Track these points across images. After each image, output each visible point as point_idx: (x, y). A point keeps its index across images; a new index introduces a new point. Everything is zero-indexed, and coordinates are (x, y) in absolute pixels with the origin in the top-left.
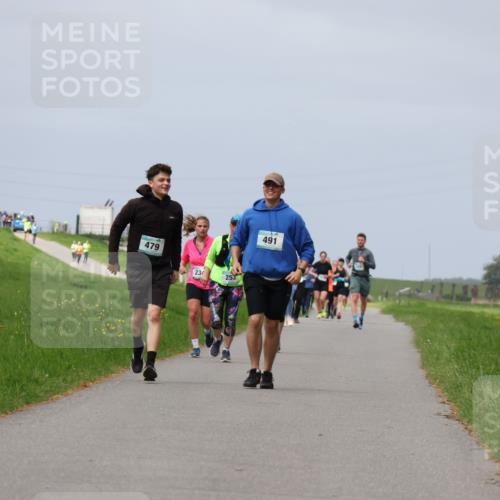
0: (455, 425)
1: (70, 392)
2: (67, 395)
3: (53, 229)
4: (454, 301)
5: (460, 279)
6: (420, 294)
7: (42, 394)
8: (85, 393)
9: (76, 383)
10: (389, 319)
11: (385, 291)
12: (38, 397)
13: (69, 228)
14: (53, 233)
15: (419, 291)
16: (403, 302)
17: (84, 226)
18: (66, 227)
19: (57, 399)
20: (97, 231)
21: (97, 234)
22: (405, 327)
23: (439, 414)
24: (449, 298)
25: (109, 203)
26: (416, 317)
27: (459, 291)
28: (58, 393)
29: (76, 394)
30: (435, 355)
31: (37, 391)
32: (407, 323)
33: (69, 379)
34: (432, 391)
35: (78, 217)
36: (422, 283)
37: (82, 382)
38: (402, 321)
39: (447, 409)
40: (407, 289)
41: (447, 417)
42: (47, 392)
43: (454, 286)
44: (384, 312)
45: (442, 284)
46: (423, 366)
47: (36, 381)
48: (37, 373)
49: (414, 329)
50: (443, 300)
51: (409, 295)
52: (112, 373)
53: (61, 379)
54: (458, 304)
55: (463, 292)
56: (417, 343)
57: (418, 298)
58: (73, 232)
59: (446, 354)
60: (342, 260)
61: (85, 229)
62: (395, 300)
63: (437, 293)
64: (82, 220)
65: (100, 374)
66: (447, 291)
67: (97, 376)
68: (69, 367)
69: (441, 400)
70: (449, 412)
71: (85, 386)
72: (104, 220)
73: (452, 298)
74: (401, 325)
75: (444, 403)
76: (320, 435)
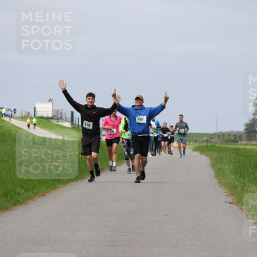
0: (235, 207)
1: (36, 198)
2: (35, 200)
3: (22, 115)
4: (230, 143)
5: (233, 131)
6: (213, 140)
7: (22, 200)
8: (43, 199)
9: (39, 194)
10: (197, 154)
11: (194, 139)
12: (19, 202)
13: (30, 113)
14: (23, 117)
15: (212, 139)
16: (204, 144)
17: (38, 113)
18: (29, 113)
19: (29, 202)
20: (45, 115)
21: (45, 116)
22: (206, 158)
23: (226, 202)
24: (227, 141)
25: (50, 100)
26: (211, 152)
27: (232, 138)
28: (29, 199)
29: (39, 200)
30: (222, 171)
31: (19, 199)
32: (207, 155)
33: (35, 192)
34: (222, 190)
35: (35, 108)
36: (213, 134)
37: (41, 193)
38: (204, 155)
39: (230, 199)
40: (205, 138)
41: (230, 203)
42: (24, 199)
43: (229, 135)
44: (195, 150)
45: (223, 134)
46: (216, 177)
47: (18, 194)
48: (18, 190)
49: (211, 158)
50: (224, 143)
51: (207, 141)
52: (57, 188)
53: (31, 192)
54: (232, 144)
55: (234, 138)
56: (213, 166)
57: (212, 142)
58: (33, 116)
59: (228, 171)
60: (172, 126)
61: (39, 114)
62: (199, 143)
63: (221, 139)
64: (37, 110)
65: (51, 188)
66: (226, 138)
67: (49, 190)
68: (35, 186)
69: (226, 194)
70: (231, 200)
71: (43, 195)
72: (48, 109)
73: (229, 141)
74: (204, 157)
75: (228, 196)
76: (166, 215)
